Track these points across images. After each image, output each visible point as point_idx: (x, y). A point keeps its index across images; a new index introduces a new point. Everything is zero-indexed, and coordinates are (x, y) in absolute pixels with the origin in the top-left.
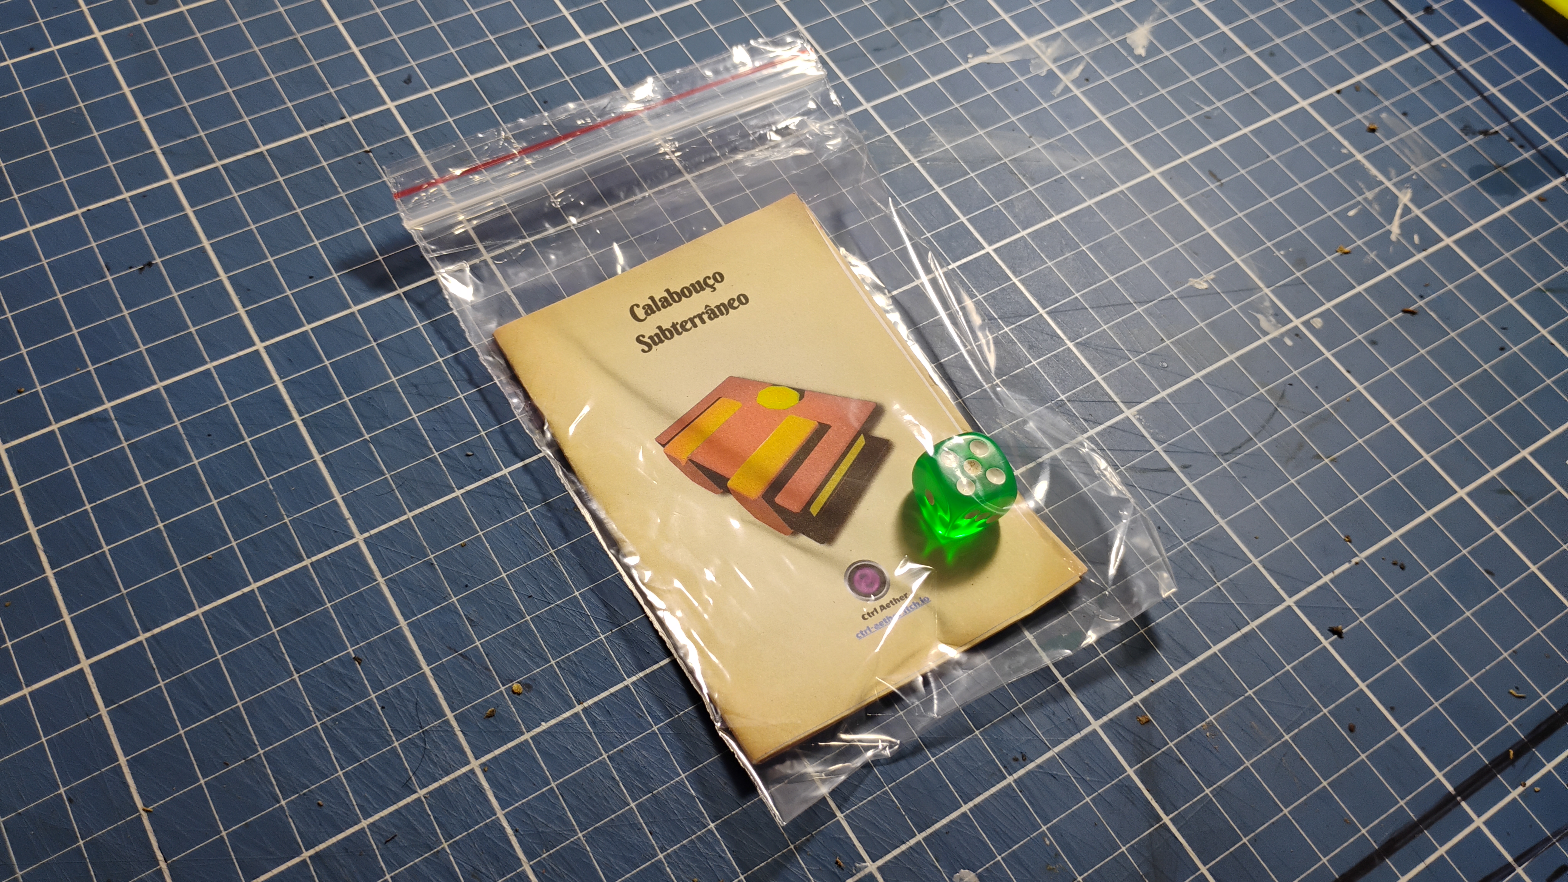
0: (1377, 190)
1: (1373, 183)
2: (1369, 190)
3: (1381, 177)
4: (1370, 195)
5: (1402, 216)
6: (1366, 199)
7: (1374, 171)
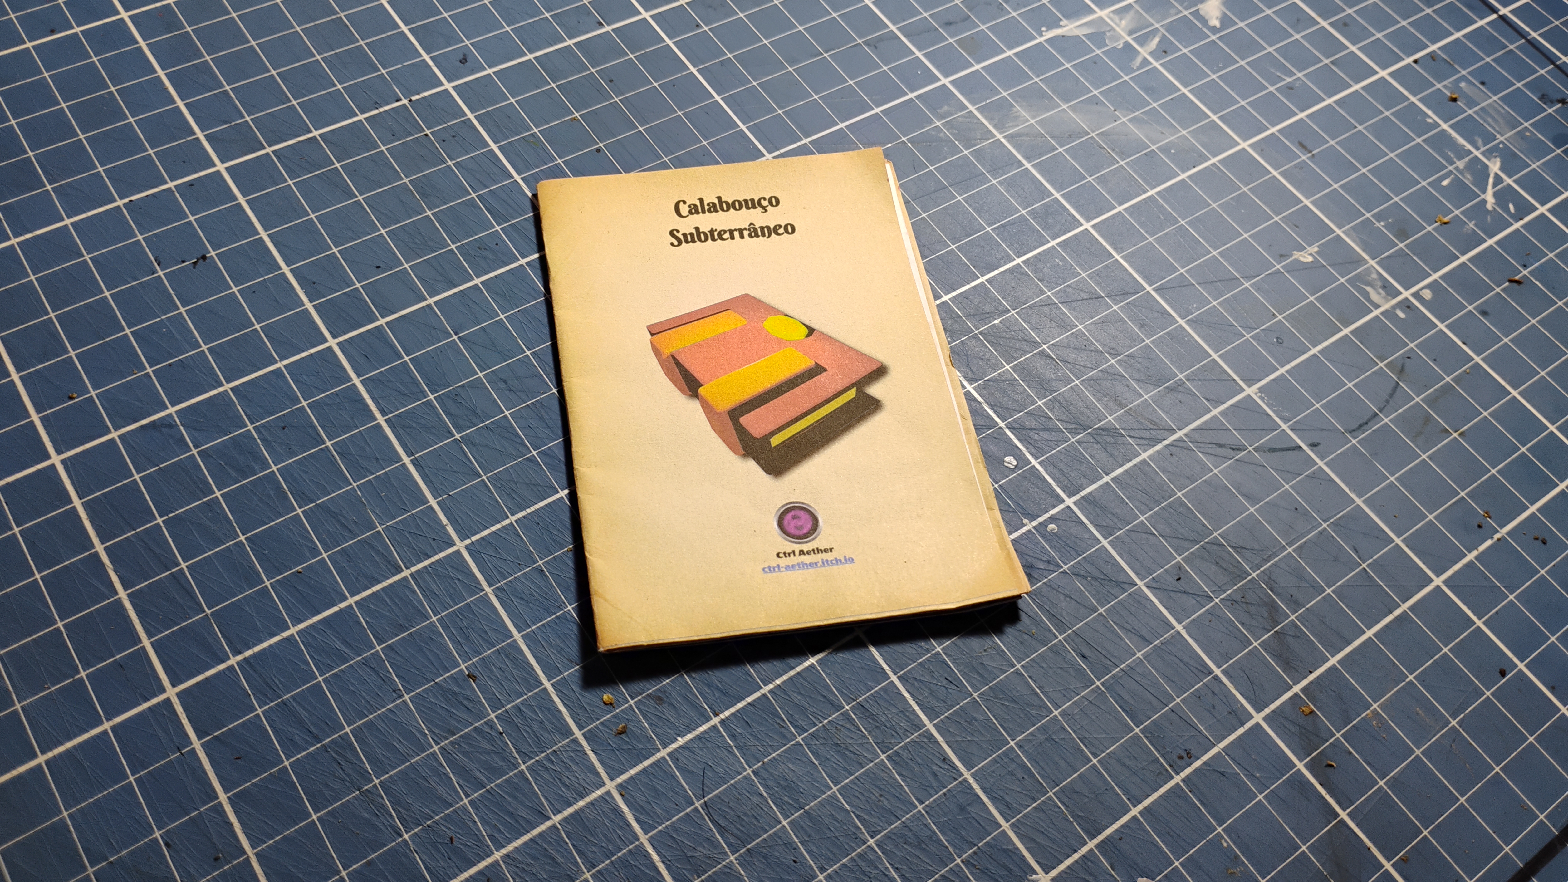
0: (1467, 159)
1: (1462, 153)
2: (1459, 159)
3: (1468, 147)
4: (1461, 164)
5: (1494, 185)
6: (1457, 168)
7: (1461, 141)
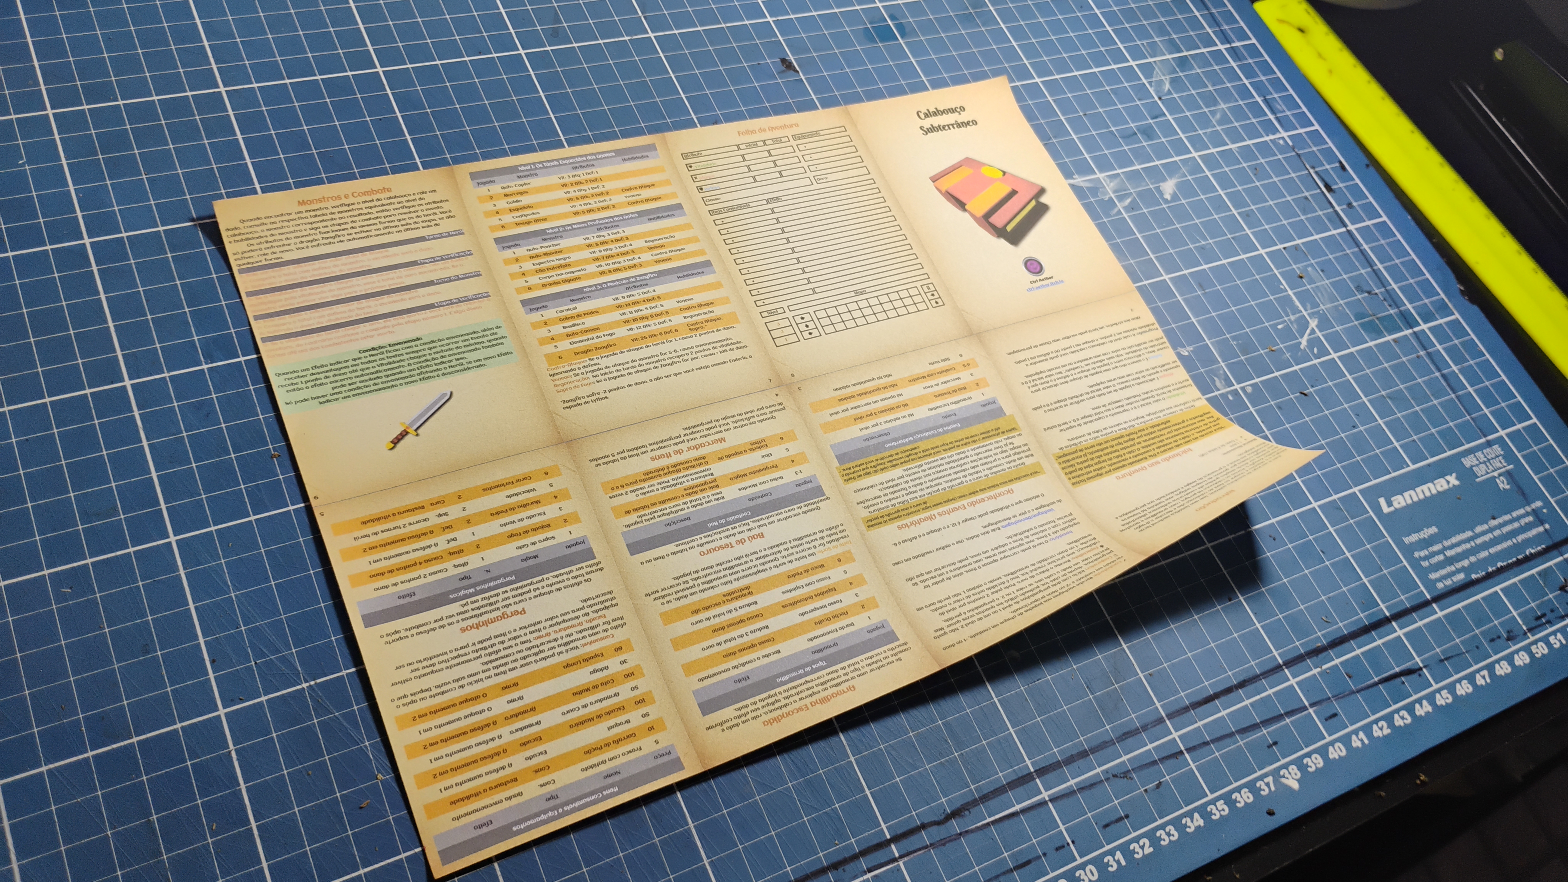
0: (1297, 315)
1: (1296, 311)
2: (1293, 314)
3: (1301, 308)
4: (1292, 318)
5: (1310, 335)
6: (1290, 320)
7: (1297, 303)
